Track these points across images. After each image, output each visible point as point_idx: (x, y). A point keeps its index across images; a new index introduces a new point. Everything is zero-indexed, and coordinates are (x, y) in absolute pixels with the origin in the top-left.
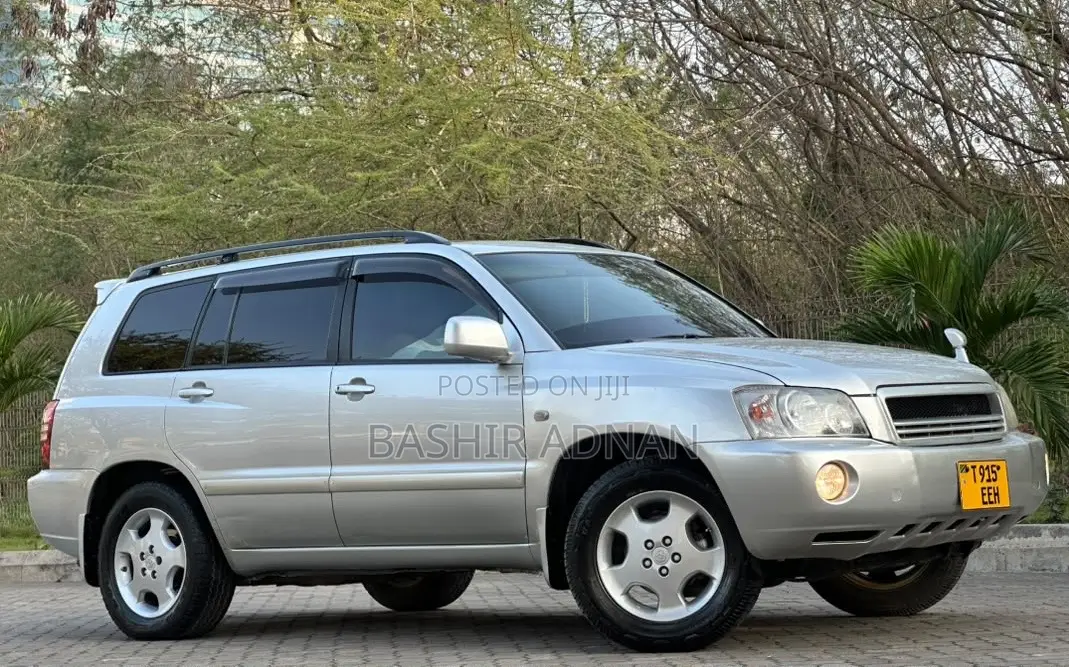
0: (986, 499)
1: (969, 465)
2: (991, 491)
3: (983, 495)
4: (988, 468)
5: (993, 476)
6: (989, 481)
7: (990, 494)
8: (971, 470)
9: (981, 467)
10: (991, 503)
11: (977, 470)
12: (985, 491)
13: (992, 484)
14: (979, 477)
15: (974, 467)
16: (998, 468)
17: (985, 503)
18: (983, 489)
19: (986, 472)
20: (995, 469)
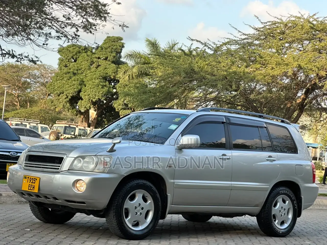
0: (30, 188)
1: (27, 177)
2: (32, 186)
3: (29, 187)
4: (33, 179)
5: (34, 182)
6: (32, 183)
7: (31, 187)
8: (27, 178)
9: (31, 178)
10: (31, 190)
11: (29, 179)
12: (30, 186)
13: (33, 184)
14: (29, 181)
15: (28, 178)
16: (36, 180)
17: (29, 189)
19: (32, 180)
20: (35, 179)
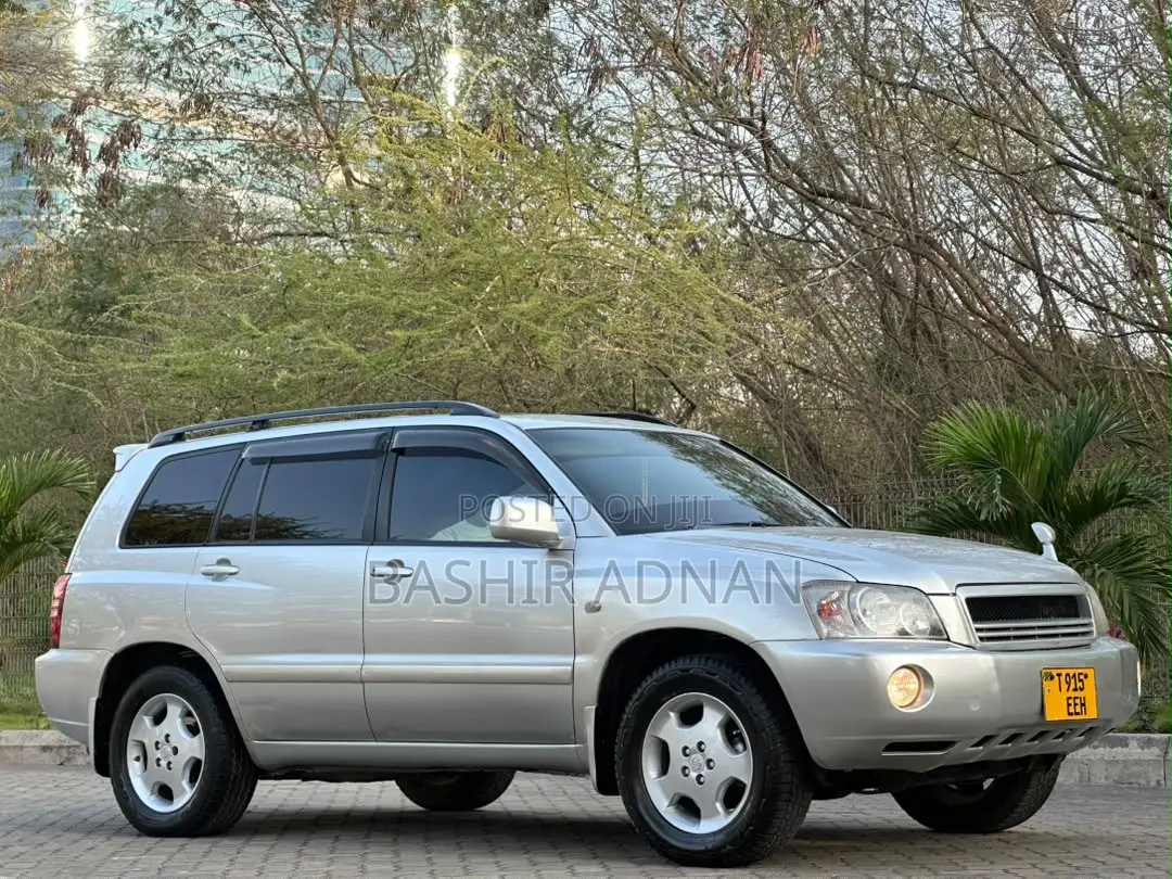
0: (1072, 710)
1: (1054, 673)
2: (1078, 701)
3: (1069, 705)
4: (1074, 675)
5: (1079, 685)
6: (1075, 690)
7: (1076, 704)
8: (1056, 678)
9: (1068, 675)
10: (1077, 714)
11: (1063, 678)
12: (1071, 701)
13: (1078, 694)
14: (1065, 686)
15: (1059, 675)
16: (1086, 676)
17: (1070, 714)
18: (1069, 698)
19: (1073, 681)
20: (1082, 677)
